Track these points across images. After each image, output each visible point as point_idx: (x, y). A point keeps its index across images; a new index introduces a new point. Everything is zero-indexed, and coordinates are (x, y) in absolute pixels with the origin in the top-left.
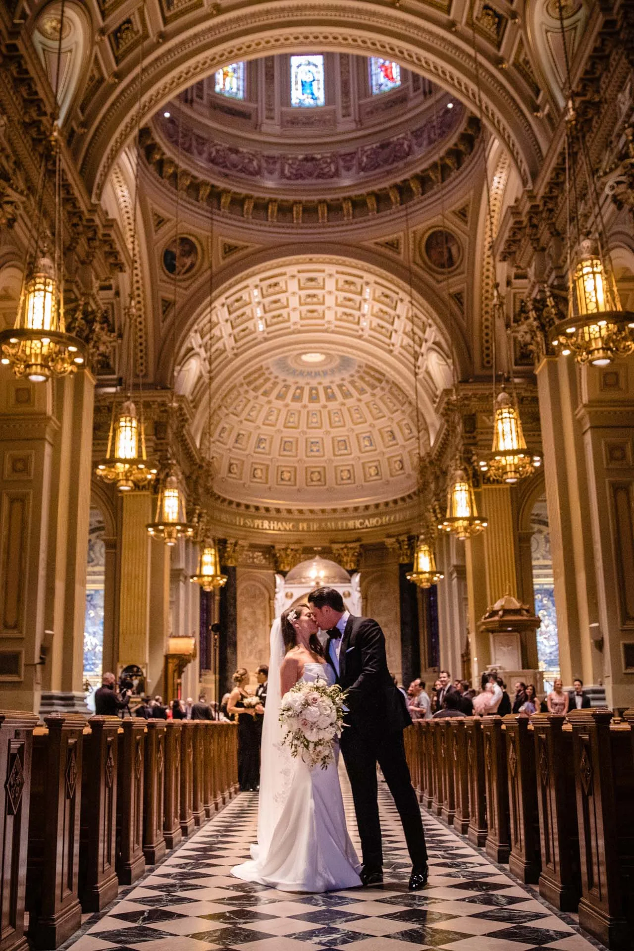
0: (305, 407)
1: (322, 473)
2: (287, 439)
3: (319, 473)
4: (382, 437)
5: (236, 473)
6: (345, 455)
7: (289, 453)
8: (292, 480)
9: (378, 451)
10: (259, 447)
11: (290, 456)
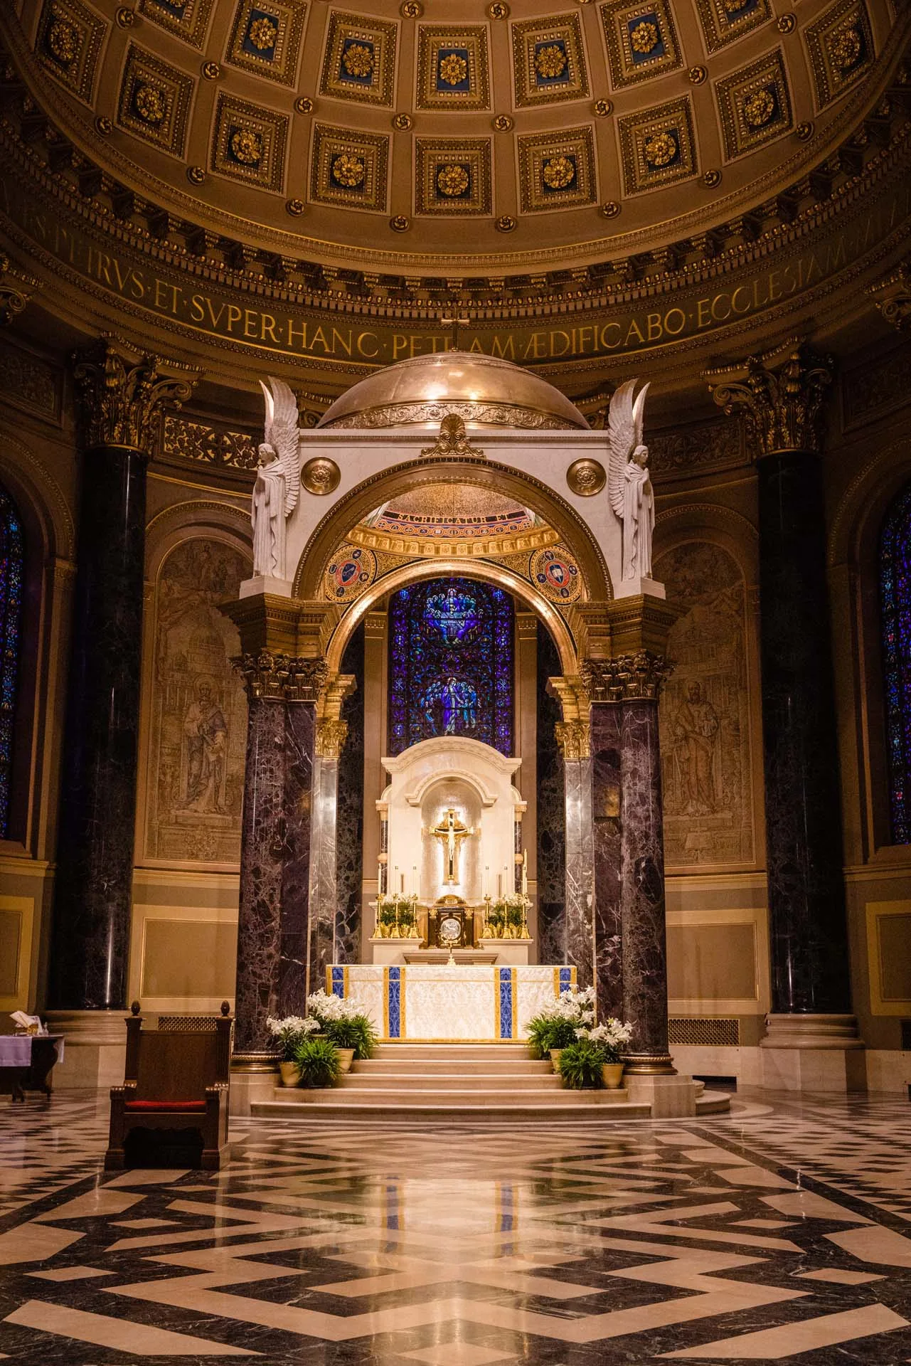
1: (476, 170)
3: (466, 168)
5: (156, 125)
6: (561, 97)
7: (359, 88)
8: (370, 188)
9: (684, 67)
10: (249, 46)
11: (364, 99)
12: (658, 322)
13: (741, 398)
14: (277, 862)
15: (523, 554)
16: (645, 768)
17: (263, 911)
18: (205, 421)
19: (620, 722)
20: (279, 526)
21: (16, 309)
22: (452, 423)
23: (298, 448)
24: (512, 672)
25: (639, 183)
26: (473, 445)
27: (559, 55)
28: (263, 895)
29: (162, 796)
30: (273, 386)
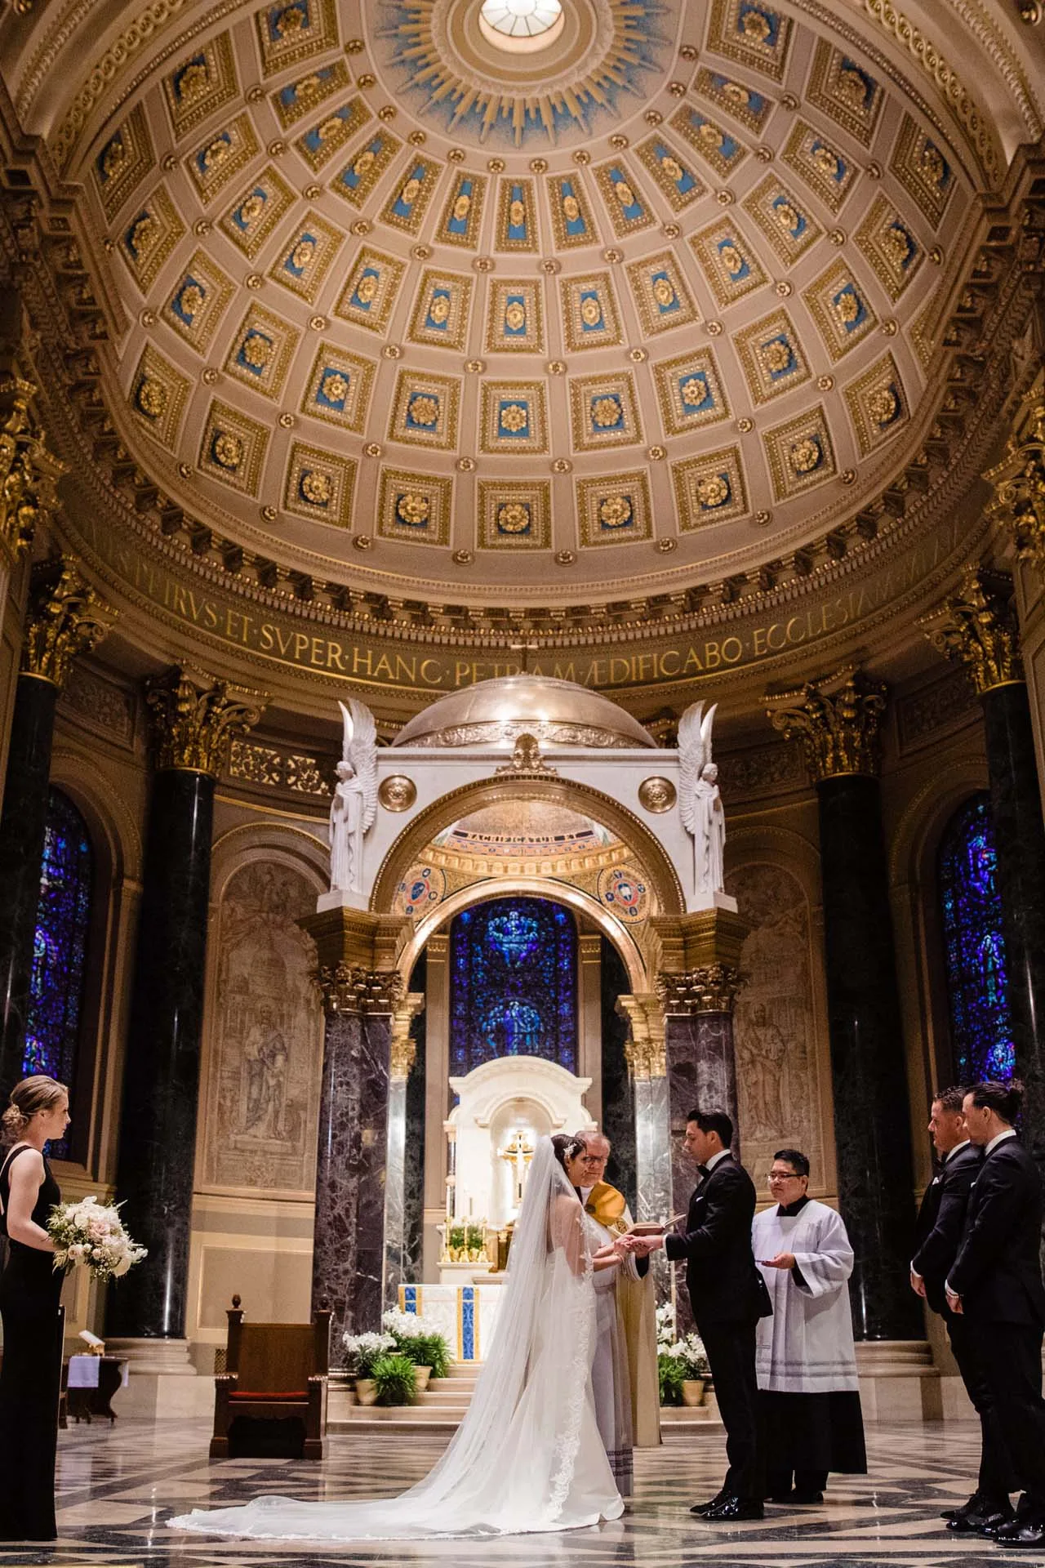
0: (484, 265)
1: (537, 509)
2: (420, 387)
3: (527, 507)
4: (748, 363)
5: (233, 469)
6: (617, 443)
7: (424, 435)
8: (434, 525)
9: (732, 418)
10: (322, 398)
11: (429, 444)
12: (716, 650)
13: (798, 723)
14: (352, 1176)
15: (591, 873)
16: (721, 1080)
17: (339, 1225)
18: (270, 745)
19: (695, 1035)
20: (357, 841)
21: (99, 639)
22: (526, 741)
23: (376, 766)
24: (574, 996)
25: (693, 521)
26: (547, 764)
27: (615, 406)
28: (339, 1210)
29: (221, 1118)
30: (352, 707)
